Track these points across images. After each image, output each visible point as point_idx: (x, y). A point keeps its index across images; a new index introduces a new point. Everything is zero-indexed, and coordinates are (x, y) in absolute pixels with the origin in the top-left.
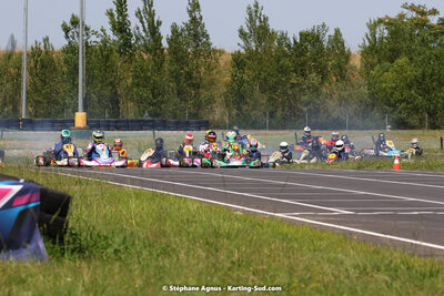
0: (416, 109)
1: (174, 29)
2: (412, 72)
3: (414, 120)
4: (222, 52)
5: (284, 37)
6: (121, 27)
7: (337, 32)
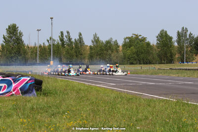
0: (135, 60)
1: (75, 40)
2: (134, 50)
3: (135, 62)
4: (87, 46)
5: (103, 42)
6: (62, 40)
7: (116, 40)
